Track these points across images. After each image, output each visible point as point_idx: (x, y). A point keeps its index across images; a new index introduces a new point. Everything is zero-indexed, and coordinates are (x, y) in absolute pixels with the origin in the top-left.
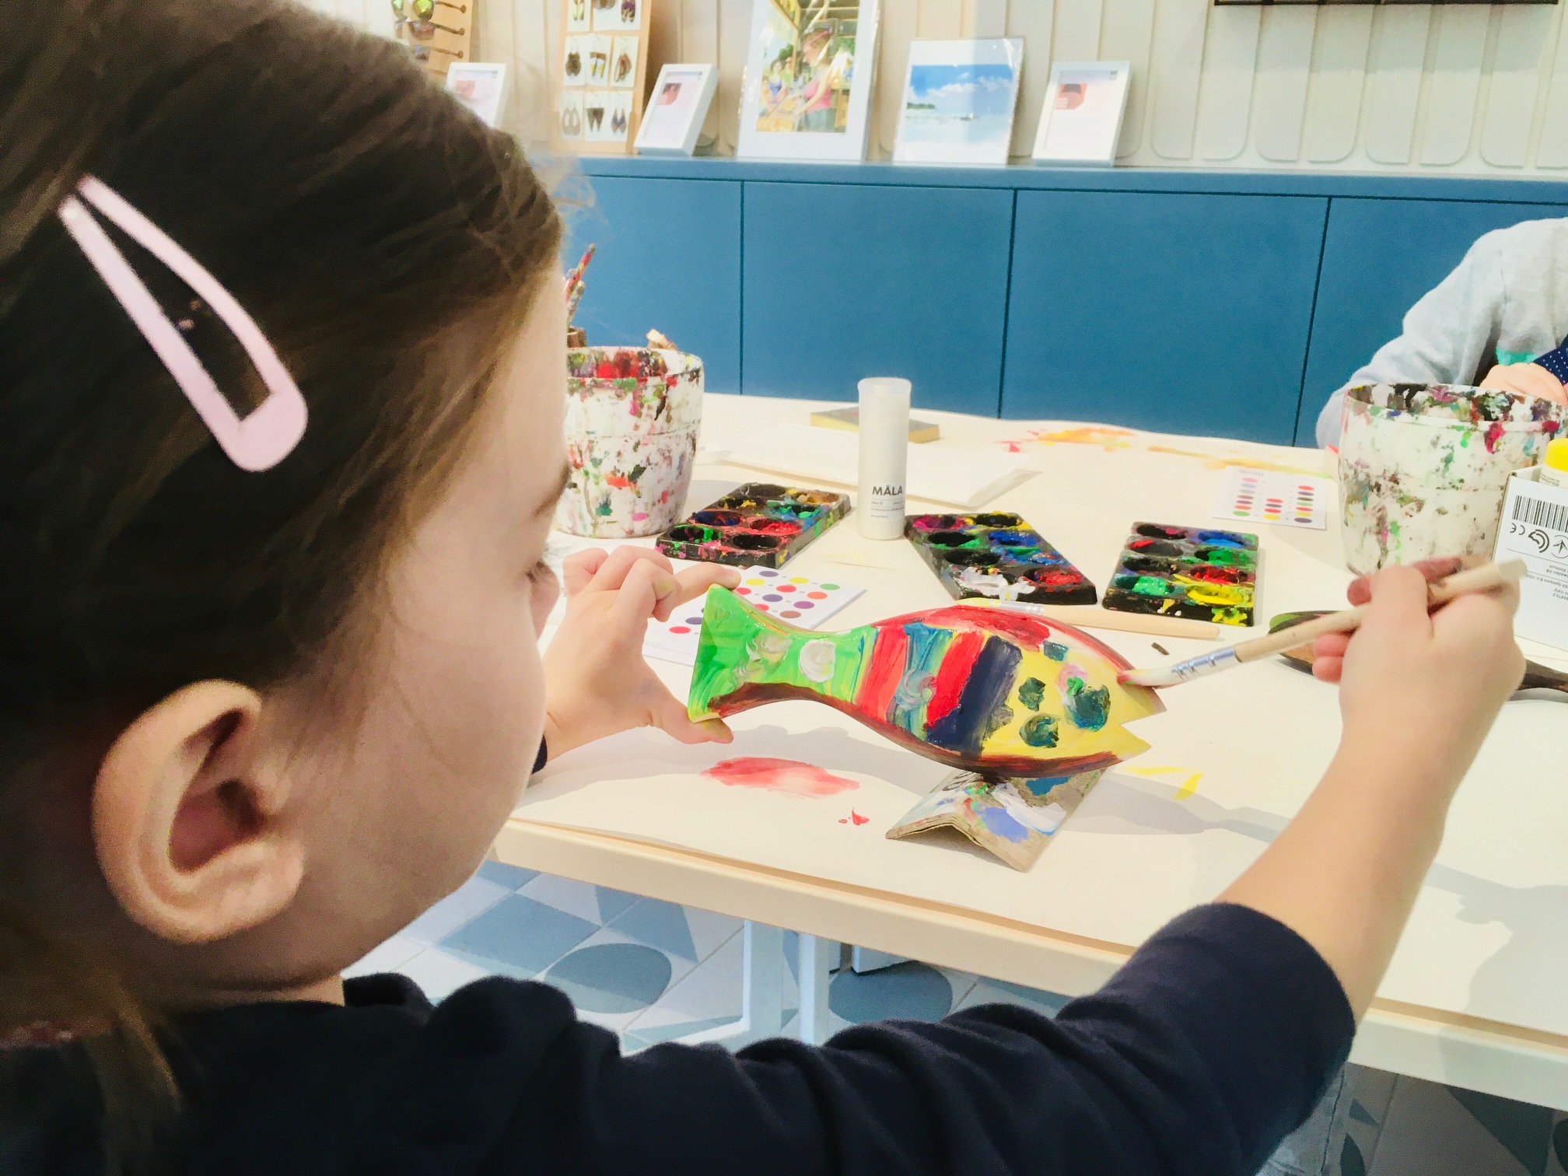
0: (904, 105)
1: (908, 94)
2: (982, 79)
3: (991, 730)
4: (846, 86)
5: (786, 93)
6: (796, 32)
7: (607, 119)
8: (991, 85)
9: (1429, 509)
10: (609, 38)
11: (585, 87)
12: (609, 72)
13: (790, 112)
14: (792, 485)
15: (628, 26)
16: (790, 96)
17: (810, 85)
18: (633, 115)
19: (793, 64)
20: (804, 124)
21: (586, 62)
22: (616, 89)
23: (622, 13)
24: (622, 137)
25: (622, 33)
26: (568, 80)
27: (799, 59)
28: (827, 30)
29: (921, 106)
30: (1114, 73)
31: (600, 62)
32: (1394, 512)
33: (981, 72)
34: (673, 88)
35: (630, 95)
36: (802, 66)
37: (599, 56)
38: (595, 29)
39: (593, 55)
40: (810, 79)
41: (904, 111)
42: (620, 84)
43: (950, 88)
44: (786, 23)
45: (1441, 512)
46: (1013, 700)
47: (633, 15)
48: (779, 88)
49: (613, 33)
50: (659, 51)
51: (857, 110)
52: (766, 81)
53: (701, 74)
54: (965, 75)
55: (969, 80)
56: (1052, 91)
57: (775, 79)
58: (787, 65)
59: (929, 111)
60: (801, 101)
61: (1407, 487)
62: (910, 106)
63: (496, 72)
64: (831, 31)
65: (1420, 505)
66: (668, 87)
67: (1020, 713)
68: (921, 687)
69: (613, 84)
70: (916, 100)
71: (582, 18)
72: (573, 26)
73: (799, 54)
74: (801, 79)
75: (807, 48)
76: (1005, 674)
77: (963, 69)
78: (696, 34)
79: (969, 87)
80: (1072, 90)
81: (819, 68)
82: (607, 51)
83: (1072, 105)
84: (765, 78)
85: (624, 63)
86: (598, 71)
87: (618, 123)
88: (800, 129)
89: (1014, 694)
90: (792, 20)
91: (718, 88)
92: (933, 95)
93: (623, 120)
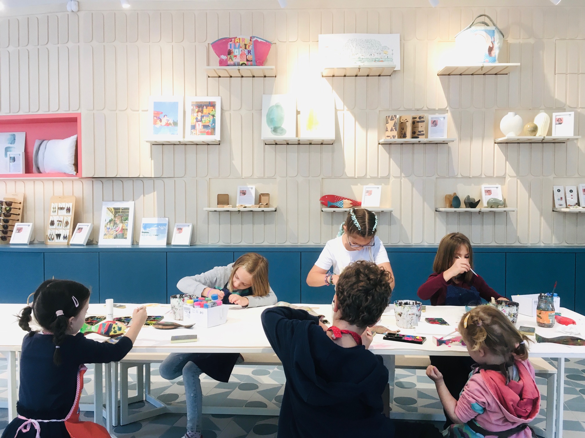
0: (141, 232)
1: (142, 230)
2: (159, 226)
3: (110, 332)
4: (127, 228)
5: (111, 230)
6: (113, 216)
7: (62, 237)
8: (162, 228)
9: (178, 310)
10: (63, 217)
11: (55, 229)
12: (63, 225)
13: (112, 234)
14: (97, 316)
15: (68, 214)
16: (112, 230)
17: (118, 228)
18: (69, 235)
19: (113, 223)
20: (116, 237)
21: (56, 223)
22: (65, 229)
23: (66, 211)
24: (66, 241)
25: (66, 216)
26: (50, 227)
27: (114, 222)
28: (121, 215)
29: (146, 232)
30: (189, 226)
31: (60, 223)
32: (175, 310)
33: (159, 225)
34: (80, 229)
35: (68, 231)
36: (115, 224)
37: (60, 221)
38: (59, 214)
39: (58, 221)
40: (117, 226)
41: (141, 234)
42: (66, 228)
43: (152, 228)
44: (111, 214)
45: (180, 310)
46: (112, 329)
47: (70, 212)
48: (109, 228)
49: (64, 216)
50: (77, 220)
51: (129, 234)
52: (106, 227)
53: (88, 225)
54: (156, 225)
55: (156, 227)
56: (175, 229)
57: (108, 226)
58: (111, 223)
59: (147, 234)
60: (115, 232)
61: (176, 307)
62: (142, 232)
63: (29, 225)
64: (122, 216)
65: (177, 309)
66: (79, 229)
67: (113, 330)
68: (104, 329)
69: (64, 228)
70: (144, 231)
71: (55, 212)
72: (52, 214)
73: (114, 221)
74: (115, 227)
75: (116, 219)
76: (112, 327)
77: (155, 224)
78: (87, 216)
79: (156, 228)
80: (180, 229)
81: (119, 224)
82: (62, 220)
83: (180, 232)
84: (105, 226)
85: (67, 223)
86: (59, 225)
87: (65, 238)
88: (115, 238)
89: (112, 328)
90: (112, 213)
91: (93, 229)
92: (148, 230)
93: (66, 236)
